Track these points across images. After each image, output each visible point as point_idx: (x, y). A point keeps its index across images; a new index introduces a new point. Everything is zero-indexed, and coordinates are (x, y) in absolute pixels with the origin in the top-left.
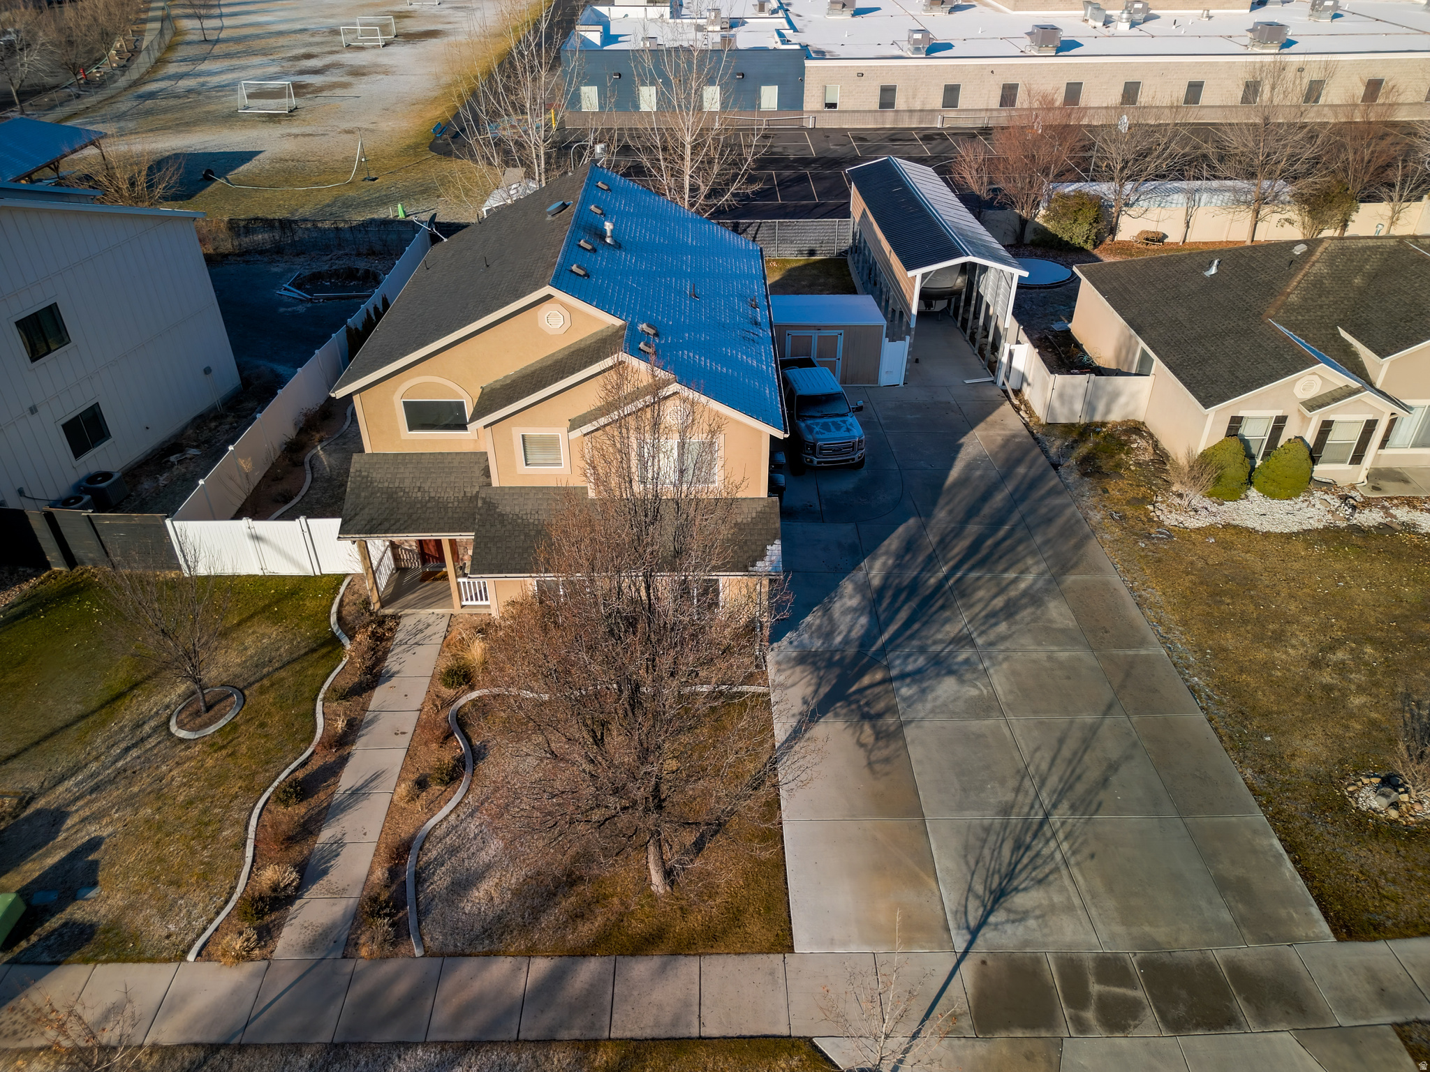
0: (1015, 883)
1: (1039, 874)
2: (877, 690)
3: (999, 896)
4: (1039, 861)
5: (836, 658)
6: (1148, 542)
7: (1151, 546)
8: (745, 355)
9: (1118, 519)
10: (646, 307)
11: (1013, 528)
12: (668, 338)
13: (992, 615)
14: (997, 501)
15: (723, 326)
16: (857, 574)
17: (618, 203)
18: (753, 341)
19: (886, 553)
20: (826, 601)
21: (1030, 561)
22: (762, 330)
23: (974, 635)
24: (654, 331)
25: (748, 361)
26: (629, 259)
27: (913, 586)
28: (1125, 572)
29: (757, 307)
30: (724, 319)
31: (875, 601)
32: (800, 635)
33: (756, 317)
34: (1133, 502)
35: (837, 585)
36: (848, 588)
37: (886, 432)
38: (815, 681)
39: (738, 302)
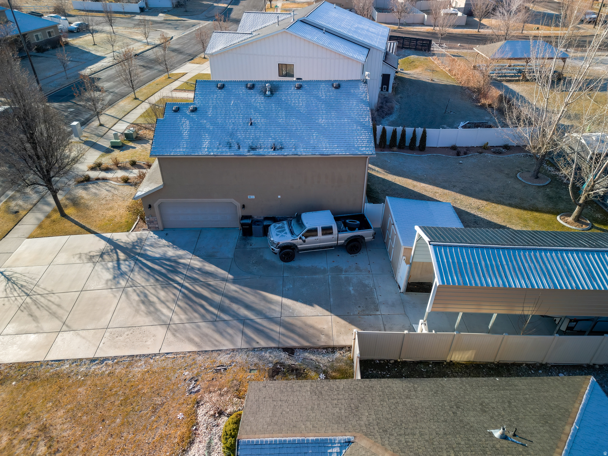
2: (115, 257)
3: (9, 279)
4: (13, 290)
5: (137, 247)
6: (188, 377)
7: (183, 377)
8: (210, 143)
9: (218, 368)
10: (215, 108)
11: (214, 314)
12: (193, 115)
13: (146, 296)
14: (244, 312)
15: (232, 135)
16: (190, 256)
17: (323, 93)
18: (230, 147)
19: (204, 265)
20: (175, 246)
21: (183, 317)
22: (249, 151)
23: (134, 288)
24: (195, 110)
25: (206, 144)
26: (258, 100)
27: (176, 272)
28: (163, 358)
29: (274, 150)
30: (240, 135)
31: (169, 260)
32: (155, 239)
33: (261, 149)
34: (235, 381)
35: (184, 250)
36: (181, 252)
37: (330, 276)
38: (127, 242)
39: (270, 142)
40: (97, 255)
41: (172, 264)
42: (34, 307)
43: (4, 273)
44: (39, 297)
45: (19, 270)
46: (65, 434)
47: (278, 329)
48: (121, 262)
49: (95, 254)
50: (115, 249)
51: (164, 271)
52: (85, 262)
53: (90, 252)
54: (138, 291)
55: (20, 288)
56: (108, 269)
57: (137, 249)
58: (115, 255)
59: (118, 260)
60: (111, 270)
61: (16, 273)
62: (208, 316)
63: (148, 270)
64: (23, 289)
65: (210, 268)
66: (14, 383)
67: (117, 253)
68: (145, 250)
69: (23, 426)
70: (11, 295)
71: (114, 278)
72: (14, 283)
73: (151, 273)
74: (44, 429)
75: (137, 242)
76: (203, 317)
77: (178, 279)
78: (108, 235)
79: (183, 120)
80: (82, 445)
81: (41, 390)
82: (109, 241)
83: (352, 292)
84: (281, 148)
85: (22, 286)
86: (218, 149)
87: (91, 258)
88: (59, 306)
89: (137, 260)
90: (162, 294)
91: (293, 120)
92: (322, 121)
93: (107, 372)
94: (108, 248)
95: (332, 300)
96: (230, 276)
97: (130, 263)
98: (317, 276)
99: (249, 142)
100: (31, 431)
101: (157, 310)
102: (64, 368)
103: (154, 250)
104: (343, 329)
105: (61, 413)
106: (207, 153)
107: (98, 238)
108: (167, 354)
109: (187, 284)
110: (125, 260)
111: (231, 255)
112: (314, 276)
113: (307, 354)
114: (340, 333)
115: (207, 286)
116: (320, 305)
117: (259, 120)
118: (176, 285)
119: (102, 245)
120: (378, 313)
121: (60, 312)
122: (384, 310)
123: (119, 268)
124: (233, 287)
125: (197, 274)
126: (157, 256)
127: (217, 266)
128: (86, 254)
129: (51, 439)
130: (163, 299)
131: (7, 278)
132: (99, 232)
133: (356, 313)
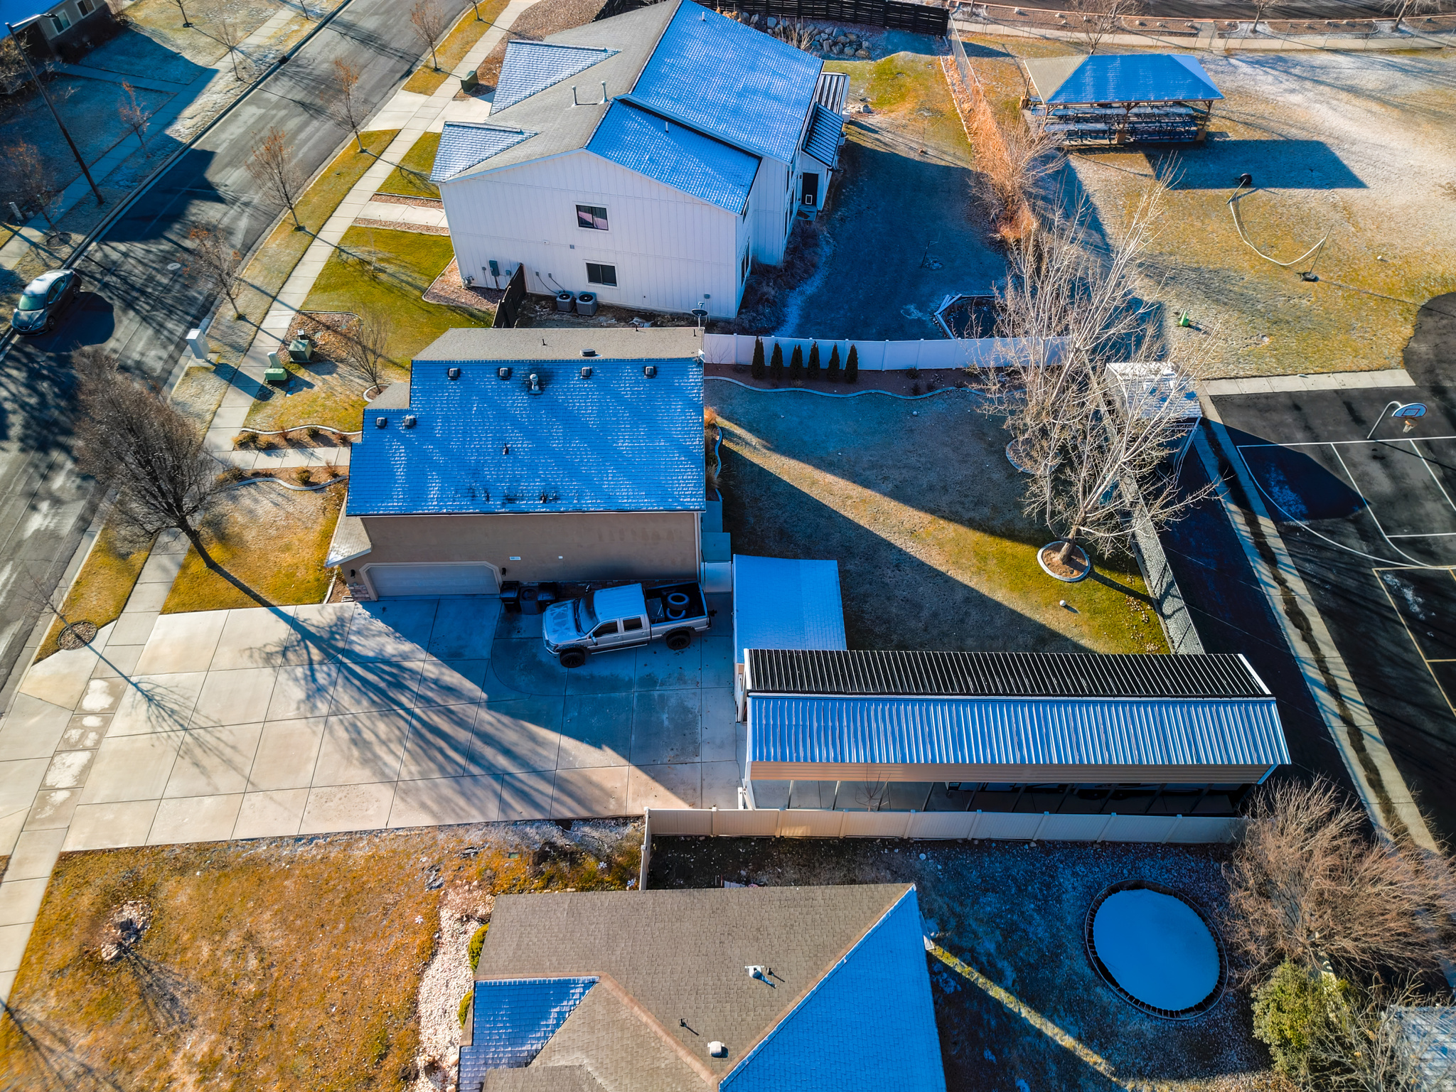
0: (153, 706)
1: (153, 719)
2: (306, 656)
3: (150, 699)
4: (160, 720)
5: (338, 637)
6: (426, 865)
7: (420, 866)
8: (442, 489)
9: (467, 852)
10: (446, 419)
11: (460, 766)
12: (411, 435)
13: (359, 732)
14: (502, 762)
15: (476, 473)
16: (423, 655)
17: (627, 386)
18: (474, 496)
19: (443, 674)
20: (397, 635)
21: (414, 768)
22: (503, 505)
23: (341, 717)
24: (413, 423)
25: (434, 492)
26: (518, 402)
27: (401, 687)
28: (392, 836)
29: (545, 502)
30: (489, 474)
31: (387, 662)
32: (365, 619)
33: (523, 500)
34: (488, 871)
35: (412, 642)
36: (407, 647)
37: (636, 694)
38: (322, 625)
39: (537, 486)
40: (277, 652)
41: (394, 671)
42: (198, 752)
43: (140, 685)
44: (201, 731)
45: (161, 679)
46: (277, 944)
47: (549, 790)
48: (316, 667)
49: (274, 649)
50: (303, 639)
51: (382, 685)
52: (261, 665)
53: (265, 646)
54: (347, 724)
55: (170, 716)
56: (296, 679)
57: (336, 639)
58: (305, 651)
59: (311, 662)
60: (303, 682)
61: (158, 686)
62: (449, 768)
63: (357, 683)
64: (176, 717)
65: (452, 677)
66: (198, 873)
67: (307, 648)
68: (352, 642)
69: (224, 934)
70: (160, 730)
71: (308, 697)
72: (158, 705)
73: (363, 689)
74: (250, 937)
75: (336, 625)
76: (442, 769)
77: (404, 700)
78: (289, 610)
79: (396, 444)
80: (301, 959)
81: (235, 883)
82: (292, 622)
83: (666, 723)
84: (556, 499)
85: (173, 711)
86: (454, 501)
87: (268, 657)
88: (233, 747)
89: (341, 663)
90: (382, 727)
91: (576, 443)
92: (623, 445)
93: (319, 857)
94: (293, 638)
95: (633, 737)
96: (484, 696)
97: (330, 669)
98: (616, 695)
99: (504, 486)
100: (234, 939)
101: (377, 757)
102: (260, 850)
103: (362, 641)
104: (642, 789)
105: (267, 916)
106: (436, 509)
107: (274, 617)
108: (397, 829)
109: (417, 711)
110: (321, 663)
111: (485, 653)
112: (612, 695)
113: (587, 829)
114: (637, 795)
115: (448, 713)
116: (614, 748)
117: (521, 444)
118: (401, 712)
119: (282, 631)
120: (697, 759)
121: (238, 759)
122: (707, 754)
123: (314, 680)
124: (486, 717)
125: (431, 689)
126: (371, 654)
127: (465, 675)
128: (259, 649)
129: (261, 950)
130: (383, 736)
131: (147, 696)
132: (274, 603)
133: (666, 760)
